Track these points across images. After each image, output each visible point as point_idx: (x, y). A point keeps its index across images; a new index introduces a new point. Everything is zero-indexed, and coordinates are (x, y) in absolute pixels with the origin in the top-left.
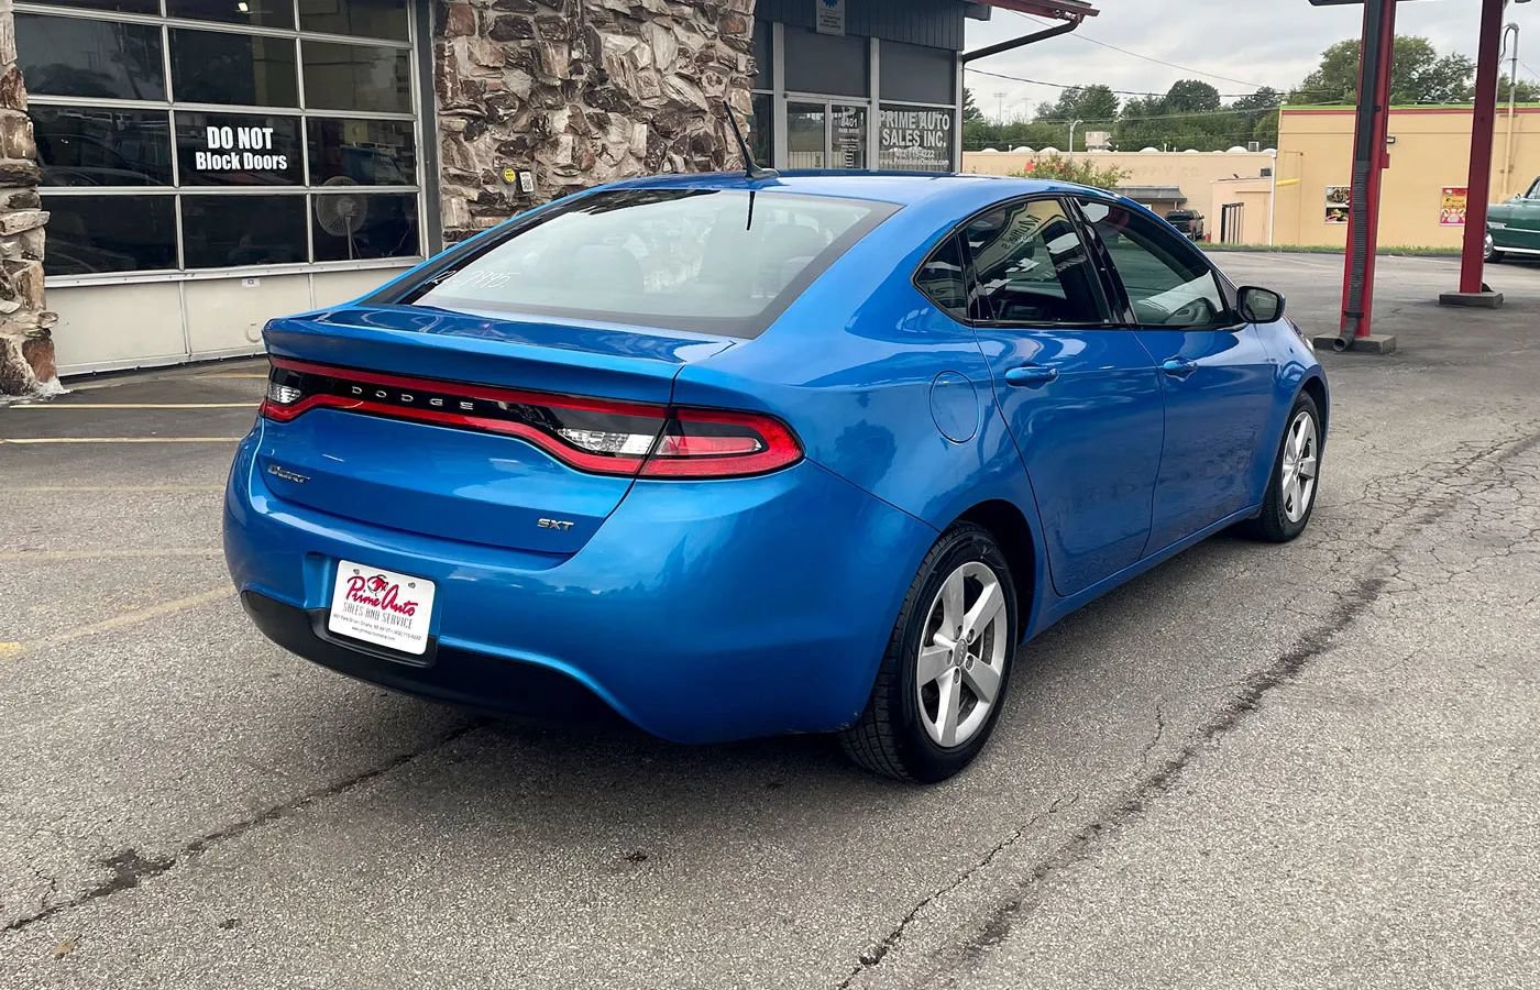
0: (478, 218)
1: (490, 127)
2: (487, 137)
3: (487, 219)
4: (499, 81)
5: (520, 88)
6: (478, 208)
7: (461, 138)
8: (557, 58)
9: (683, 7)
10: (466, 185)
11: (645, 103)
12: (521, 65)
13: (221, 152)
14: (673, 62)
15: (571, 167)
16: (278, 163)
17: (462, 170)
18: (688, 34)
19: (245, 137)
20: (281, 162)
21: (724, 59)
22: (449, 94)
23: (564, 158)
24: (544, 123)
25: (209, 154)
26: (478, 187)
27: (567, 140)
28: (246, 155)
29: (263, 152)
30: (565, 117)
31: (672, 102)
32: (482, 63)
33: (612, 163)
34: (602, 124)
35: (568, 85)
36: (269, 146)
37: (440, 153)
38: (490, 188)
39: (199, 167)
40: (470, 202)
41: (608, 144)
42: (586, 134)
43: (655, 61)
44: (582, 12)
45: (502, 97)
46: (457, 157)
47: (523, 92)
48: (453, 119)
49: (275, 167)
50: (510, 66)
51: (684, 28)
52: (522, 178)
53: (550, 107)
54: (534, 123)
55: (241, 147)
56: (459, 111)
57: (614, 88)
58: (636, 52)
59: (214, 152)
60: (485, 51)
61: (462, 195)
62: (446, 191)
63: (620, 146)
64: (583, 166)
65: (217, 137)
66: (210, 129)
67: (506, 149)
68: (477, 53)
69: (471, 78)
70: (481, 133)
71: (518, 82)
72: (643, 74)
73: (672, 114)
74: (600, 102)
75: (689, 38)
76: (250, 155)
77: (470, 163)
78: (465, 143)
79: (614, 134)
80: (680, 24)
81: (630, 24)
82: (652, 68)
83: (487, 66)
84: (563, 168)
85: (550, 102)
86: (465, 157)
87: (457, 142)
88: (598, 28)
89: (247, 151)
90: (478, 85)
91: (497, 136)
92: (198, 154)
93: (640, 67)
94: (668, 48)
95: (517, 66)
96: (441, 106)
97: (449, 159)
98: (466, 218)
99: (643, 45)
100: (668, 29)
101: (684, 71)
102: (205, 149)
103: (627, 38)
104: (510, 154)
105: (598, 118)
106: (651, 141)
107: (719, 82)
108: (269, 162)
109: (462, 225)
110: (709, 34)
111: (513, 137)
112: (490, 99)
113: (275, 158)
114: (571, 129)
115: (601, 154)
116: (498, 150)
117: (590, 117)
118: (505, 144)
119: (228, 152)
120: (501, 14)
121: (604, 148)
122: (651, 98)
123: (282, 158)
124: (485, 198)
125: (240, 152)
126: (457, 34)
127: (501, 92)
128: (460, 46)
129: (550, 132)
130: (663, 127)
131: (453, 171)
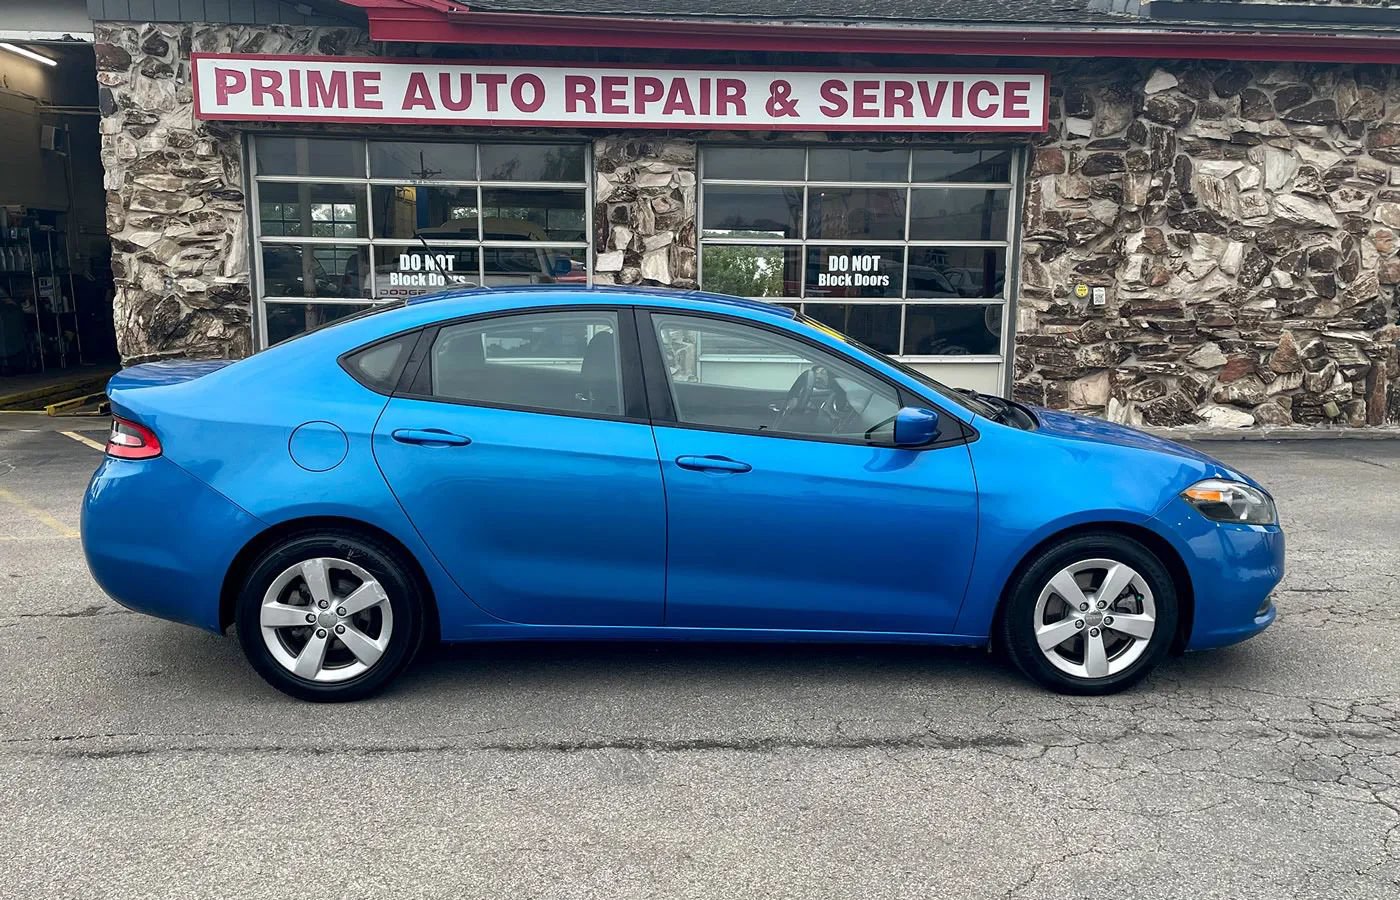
0: (1046, 326)
1: (1068, 250)
2: (1063, 258)
3: (1055, 327)
4: (1085, 210)
5: (1105, 215)
6: (1048, 317)
7: (1038, 260)
8: (1137, 187)
9: (1309, 127)
10: (1036, 298)
11: (1246, 223)
12: (1109, 195)
13: (838, 273)
14: (1290, 182)
15: (1138, 283)
16: (882, 281)
17: (1033, 285)
18: (1317, 152)
19: (857, 262)
20: (885, 280)
21: (1366, 173)
22: (1030, 224)
23: (1132, 274)
24: (1121, 245)
25: (829, 275)
26: (1050, 299)
27: (1137, 259)
28: (856, 275)
29: (870, 273)
30: (1139, 239)
31: (1280, 220)
32: (1068, 196)
33: (1191, 279)
34: (1184, 244)
35: (1146, 210)
36: (876, 269)
37: (1020, 272)
38: (1059, 302)
39: (820, 284)
40: (1039, 312)
41: (1189, 261)
42: (1163, 253)
43: (1265, 182)
44: (1168, 144)
45: (1084, 224)
46: (1031, 275)
47: (1108, 218)
48: (1030, 244)
49: (879, 284)
50: (1095, 196)
51: (1313, 147)
52: (1095, 293)
53: (1128, 231)
54: (1113, 245)
55: (854, 269)
56: (1036, 237)
57: (1204, 210)
58: (1239, 175)
59: (832, 274)
60: (1071, 185)
61: (1033, 306)
62: (1021, 304)
63: (1202, 264)
64: (1154, 282)
65: (836, 263)
66: (831, 258)
67: (1084, 269)
68: (1064, 189)
69: (1056, 209)
70: (1059, 254)
71: (1104, 210)
72: (1245, 195)
73: (1282, 232)
74: (1184, 223)
75: (1318, 155)
76: (860, 276)
77: (1044, 280)
78: (1041, 264)
79: (1199, 252)
80: (1308, 143)
81: (1234, 149)
82: (1261, 188)
83: (1072, 198)
84: (1130, 284)
85: (1127, 226)
86: (1039, 275)
87: (1035, 265)
88: (1193, 156)
89: (859, 272)
90: (1061, 214)
91: (1073, 257)
92: (820, 275)
93: (1242, 188)
94: (1285, 168)
95: (1104, 196)
96: (1025, 234)
97: (1026, 278)
98: (1034, 326)
99: (1251, 167)
100: (1285, 150)
101: (1304, 190)
102: (826, 271)
103: (1229, 162)
104: (1086, 272)
105: (1179, 238)
106: (1250, 259)
107: (1359, 197)
108: (874, 281)
109: (1029, 331)
110: (1347, 151)
111: (1094, 258)
112: (1071, 226)
113: (880, 278)
114: (1142, 249)
115: (1180, 271)
116: (1076, 269)
117: (1171, 238)
118: (1083, 264)
119: (843, 274)
120: (1093, 153)
121: (1185, 266)
122: (1253, 217)
123: (885, 278)
124: (1053, 310)
125: (852, 274)
126: (1043, 174)
127: (1085, 220)
128: (1047, 184)
129: (1125, 253)
130: (1266, 244)
131: (1026, 287)
